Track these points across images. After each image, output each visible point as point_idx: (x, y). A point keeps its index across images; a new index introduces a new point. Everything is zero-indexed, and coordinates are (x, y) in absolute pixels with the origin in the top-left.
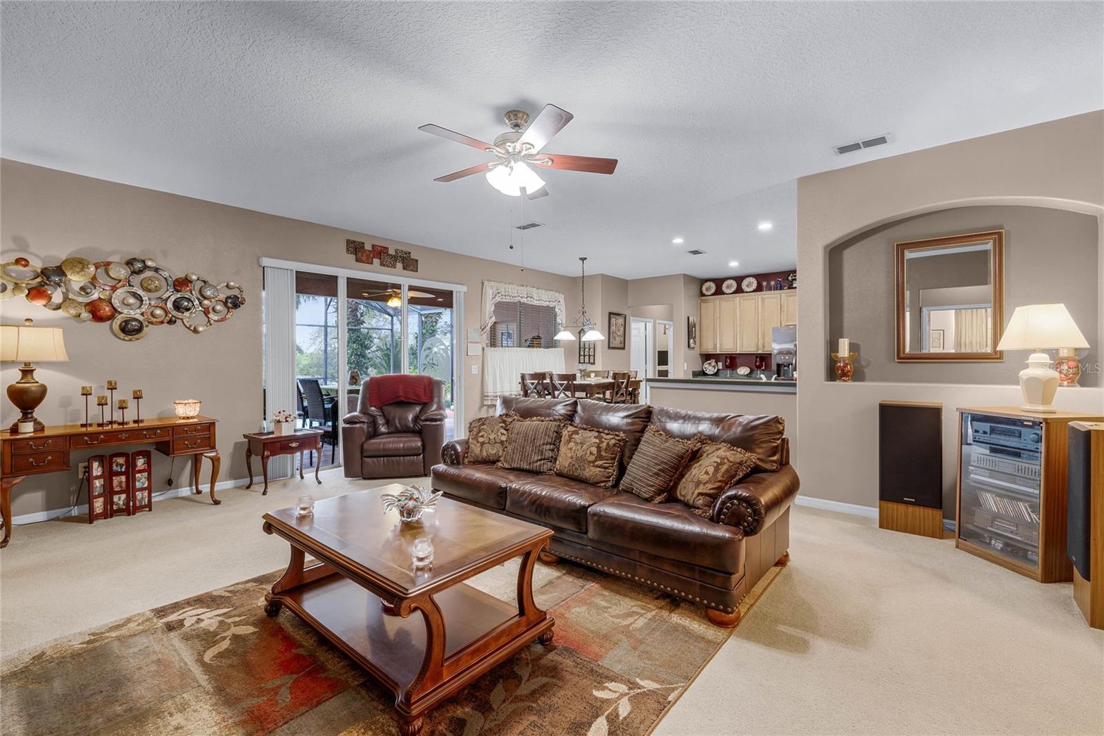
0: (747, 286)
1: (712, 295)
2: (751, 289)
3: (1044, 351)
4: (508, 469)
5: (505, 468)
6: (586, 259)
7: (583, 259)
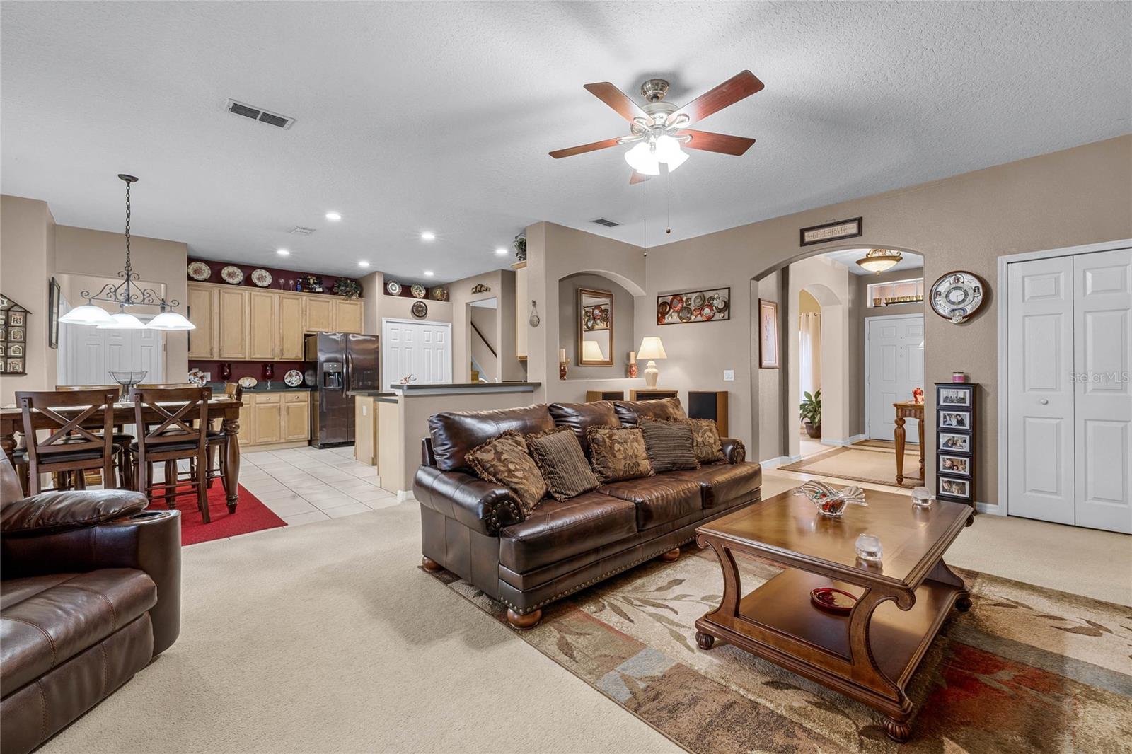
0: (259, 279)
1: (205, 280)
2: (265, 284)
3: (653, 360)
4: (576, 496)
5: (573, 497)
6: (135, 179)
7: (129, 179)
